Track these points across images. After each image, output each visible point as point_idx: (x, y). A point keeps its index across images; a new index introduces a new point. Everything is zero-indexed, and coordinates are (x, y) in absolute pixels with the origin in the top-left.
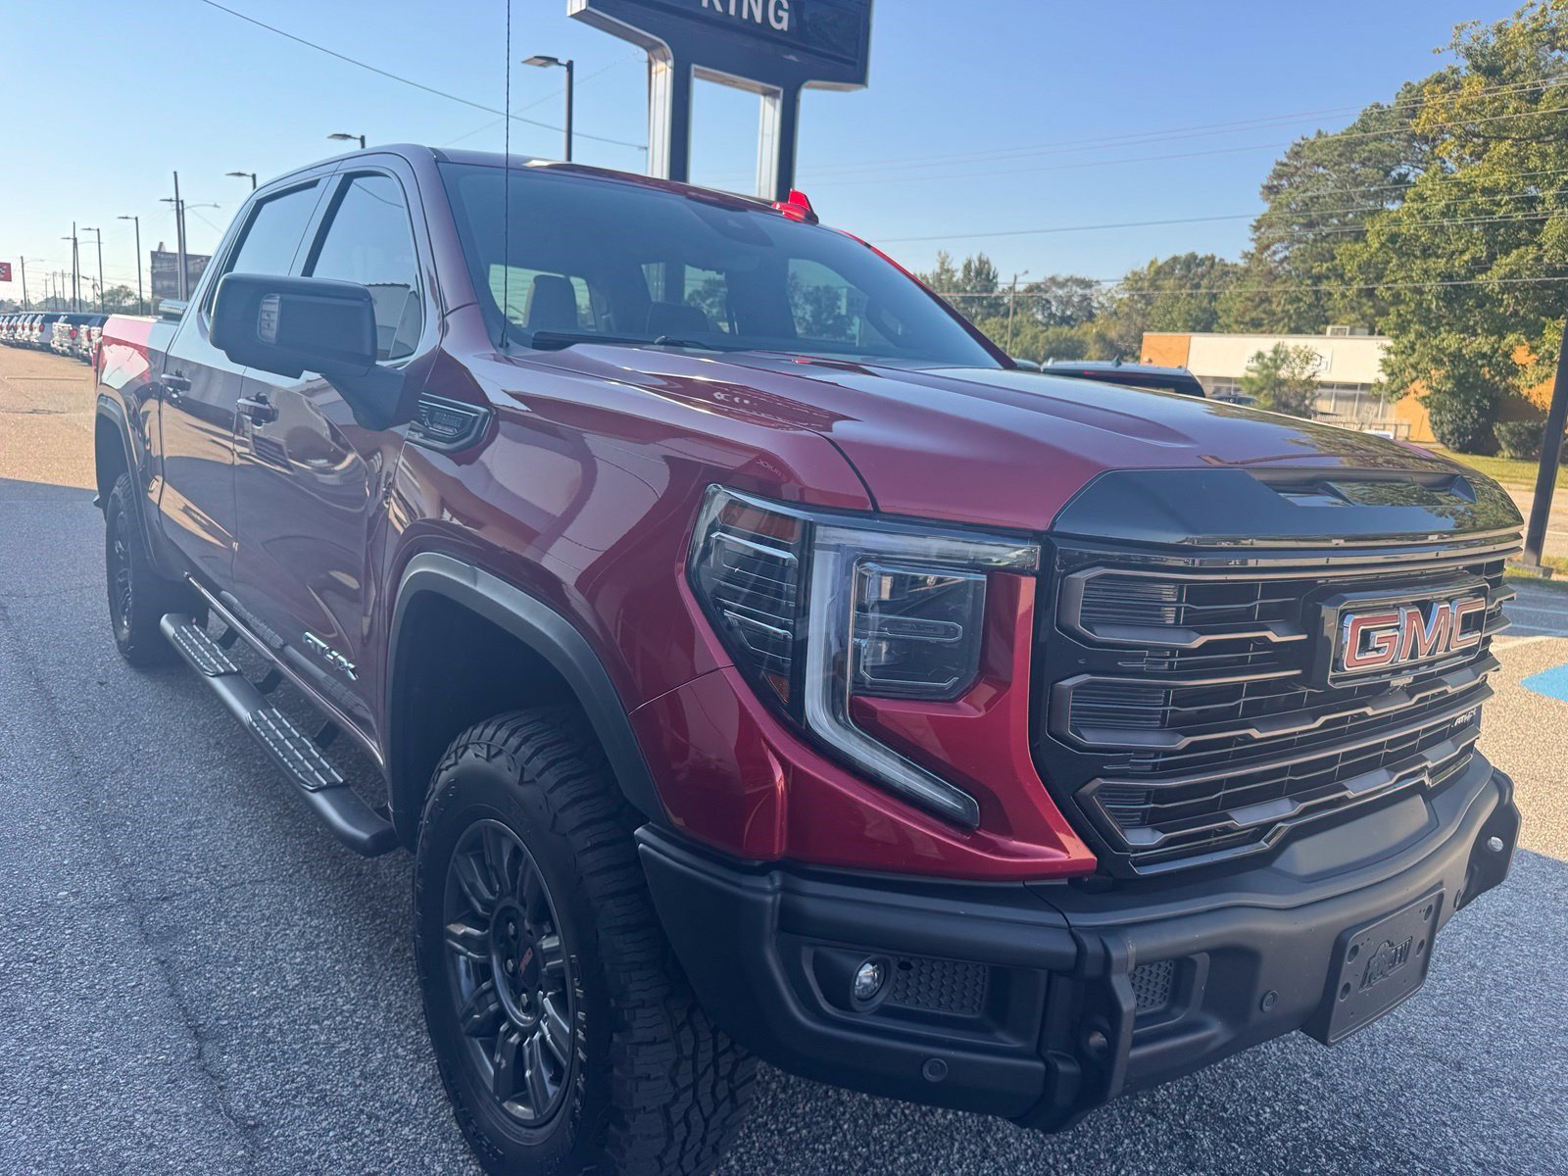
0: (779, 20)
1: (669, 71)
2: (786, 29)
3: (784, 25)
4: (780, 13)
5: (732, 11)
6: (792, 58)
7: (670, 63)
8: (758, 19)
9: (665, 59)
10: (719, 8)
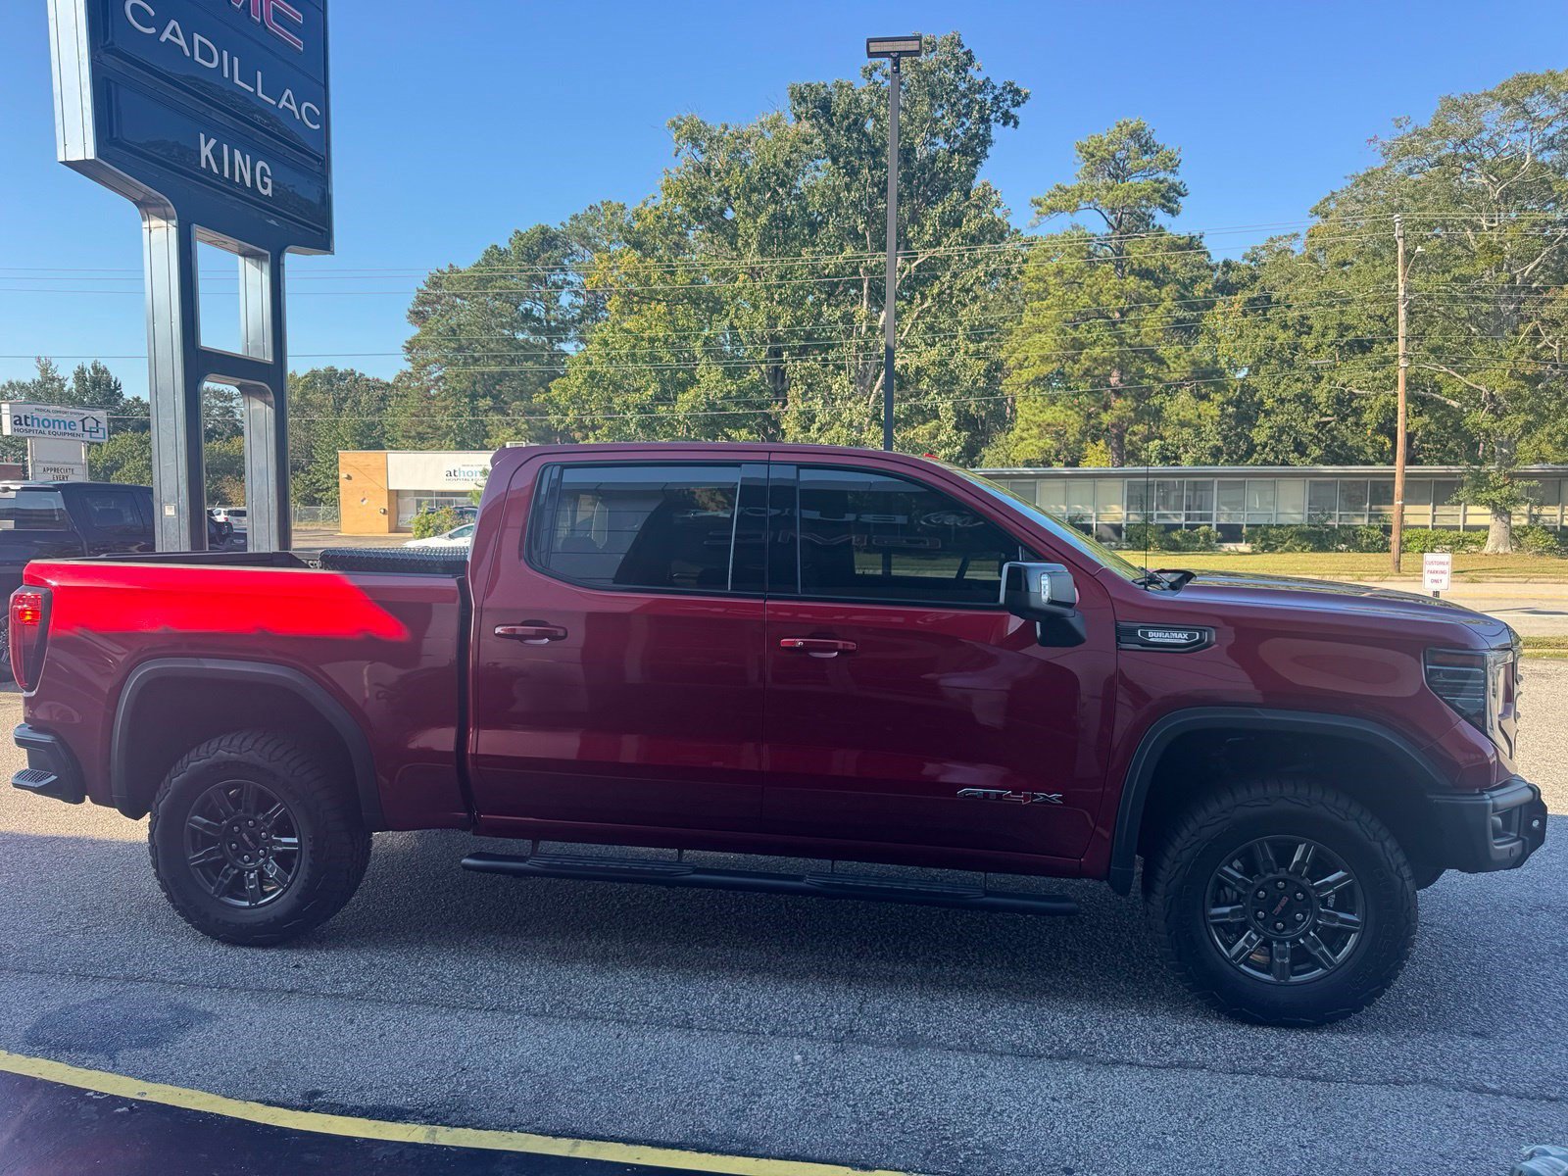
0: (265, 186)
1: (173, 231)
2: (270, 195)
3: (269, 192)
4: (266, 179)
5: (226, 175)
6: (273, 222)
7: (174, 222)
8: (249, 185)
9: (167, 218)
10: (216, 171)
